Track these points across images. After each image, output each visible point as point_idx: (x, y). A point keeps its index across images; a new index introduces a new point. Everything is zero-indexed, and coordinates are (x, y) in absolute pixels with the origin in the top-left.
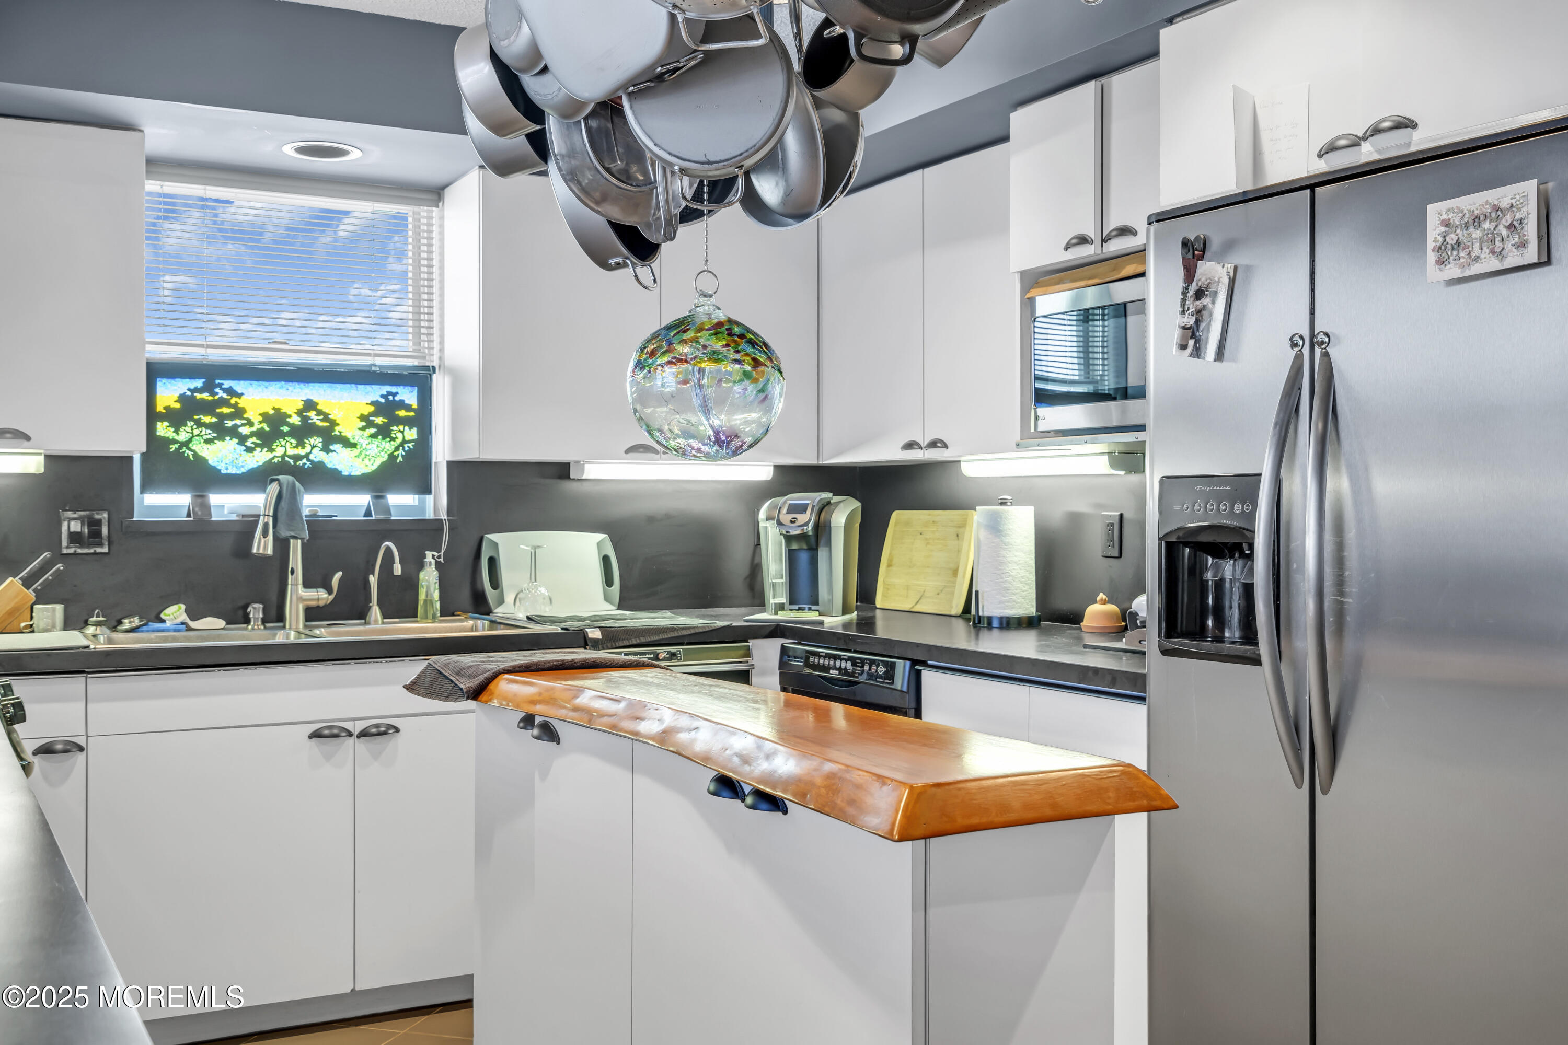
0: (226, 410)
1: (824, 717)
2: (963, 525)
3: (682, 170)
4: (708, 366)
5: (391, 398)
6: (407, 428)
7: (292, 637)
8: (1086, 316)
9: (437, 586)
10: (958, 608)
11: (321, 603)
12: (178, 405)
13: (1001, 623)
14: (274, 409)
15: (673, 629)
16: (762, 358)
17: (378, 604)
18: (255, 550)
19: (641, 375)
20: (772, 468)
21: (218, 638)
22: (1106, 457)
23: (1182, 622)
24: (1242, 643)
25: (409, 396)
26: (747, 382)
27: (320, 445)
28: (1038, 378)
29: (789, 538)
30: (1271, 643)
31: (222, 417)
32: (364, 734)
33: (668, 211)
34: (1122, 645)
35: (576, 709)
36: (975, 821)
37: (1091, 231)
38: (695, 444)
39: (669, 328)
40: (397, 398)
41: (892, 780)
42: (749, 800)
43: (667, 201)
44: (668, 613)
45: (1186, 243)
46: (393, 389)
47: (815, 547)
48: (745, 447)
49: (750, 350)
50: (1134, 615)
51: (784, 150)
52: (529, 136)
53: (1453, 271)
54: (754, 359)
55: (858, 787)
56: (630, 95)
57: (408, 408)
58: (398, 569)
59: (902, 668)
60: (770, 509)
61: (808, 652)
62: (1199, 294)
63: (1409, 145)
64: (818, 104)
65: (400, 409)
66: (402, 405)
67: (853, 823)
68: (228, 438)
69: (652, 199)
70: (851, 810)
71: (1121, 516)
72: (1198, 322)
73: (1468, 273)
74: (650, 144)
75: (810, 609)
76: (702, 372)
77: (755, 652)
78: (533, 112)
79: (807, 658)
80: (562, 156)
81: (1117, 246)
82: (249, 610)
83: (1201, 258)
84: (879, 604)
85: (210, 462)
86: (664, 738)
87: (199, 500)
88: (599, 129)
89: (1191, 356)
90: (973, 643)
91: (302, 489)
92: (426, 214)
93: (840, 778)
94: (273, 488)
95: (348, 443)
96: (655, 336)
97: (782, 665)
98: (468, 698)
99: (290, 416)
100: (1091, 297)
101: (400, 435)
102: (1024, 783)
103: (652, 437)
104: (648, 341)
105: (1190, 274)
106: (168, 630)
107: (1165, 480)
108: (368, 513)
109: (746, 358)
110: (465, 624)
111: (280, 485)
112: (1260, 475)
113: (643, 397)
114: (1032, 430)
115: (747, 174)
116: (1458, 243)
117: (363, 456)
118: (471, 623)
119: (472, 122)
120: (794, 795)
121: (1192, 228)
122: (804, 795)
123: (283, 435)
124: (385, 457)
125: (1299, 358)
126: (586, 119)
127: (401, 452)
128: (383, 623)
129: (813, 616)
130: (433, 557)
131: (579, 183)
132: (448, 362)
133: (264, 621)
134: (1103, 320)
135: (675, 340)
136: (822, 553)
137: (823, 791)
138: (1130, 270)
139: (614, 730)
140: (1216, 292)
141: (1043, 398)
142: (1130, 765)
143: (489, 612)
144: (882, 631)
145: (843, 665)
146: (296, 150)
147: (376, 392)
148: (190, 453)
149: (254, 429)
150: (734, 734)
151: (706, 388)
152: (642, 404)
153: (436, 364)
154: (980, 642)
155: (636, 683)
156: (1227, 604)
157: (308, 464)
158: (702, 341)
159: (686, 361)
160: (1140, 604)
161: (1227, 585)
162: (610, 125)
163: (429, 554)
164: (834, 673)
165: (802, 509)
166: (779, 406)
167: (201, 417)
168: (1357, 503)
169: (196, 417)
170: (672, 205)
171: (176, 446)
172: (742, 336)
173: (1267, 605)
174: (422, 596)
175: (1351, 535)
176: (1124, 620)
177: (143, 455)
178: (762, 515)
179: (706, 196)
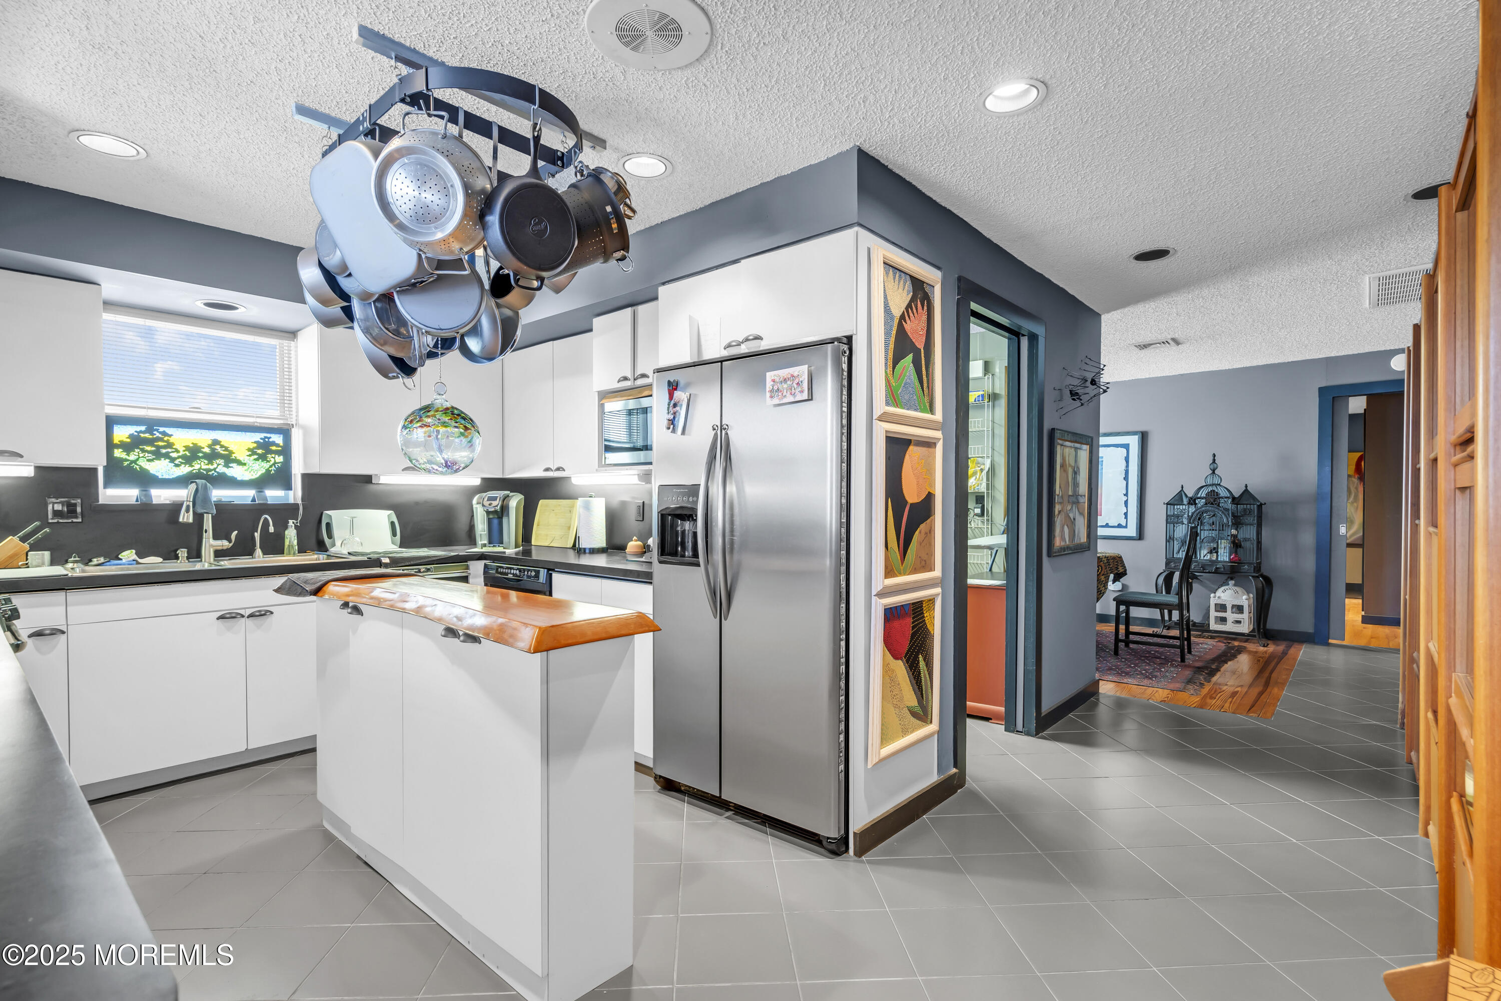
0: (161, 444)
1: (505, 597)
2: (573, 506)
3: (426, 332)
4: (442, 429)
5: (267, 440)
6: (277, 456)
7: (206, 566)
8: (630, 412)
9: (296, 537)
10: (570, 545)
11: (225, 548)
12: (129, 440)
13: (590, 551)
14: (193, 444)
15: (428, 557)
16: (469, 426)
17: (260, 548)
18: (181, 520)
19: (405, 432)
20: (480, 479)
21: (158, 568)
22: (637, 476)
23: (668, 549)
24: (692, 558)
25: (278, 439)
26: (462, 438)
27: (223, 464)
28: (606, 440)
29: (488, 513)
30: (704, 557)
31: (159, 447)
32: (251, 616)
33: (420, 351)
34: (643, 559)
35: (372, 598)
36: (570, 641)
37: (629, 374)
38: (436, 467)
39: (421, 409)
40: (271, 440)
41: (531, 625)
42: (462, 638)
43: (420, 346)
44: (426, 549)
45: (669, 382)
46: (268, 435)
47: (501, 516)
48: (461, 469)
49: (463, 422)
50: (649, 546)
51: (481, 327)
52: (342, 308)
53: (776, 401)
54: (465, 426)
55: (515, 629)
56: (398, 292)
57: (278, 445)
58: (272, 529)
59: (543, 573)
60: (478, 499)
61: (497, 566)
62: (675, 405)
63: (760, 347)
64: (498, 306)
65: (272, 446)
66: (274, 444)
67: (512, 646)
68: (163, 459)
69: (411, 344)
70: (511, 640)
71: (644, 502)
72: (674, 418)
73: (781, 402)
74: (409, 318)
75: (499, 546)
76: (438, 432)
77: (471, 567)
78: (344, 296)
79: (497, 569)
80: (361, 320)
81: (640, 382)
82: (178, 552)
83: (676, 389)
84: (533, 543)
85: (151, 472)
86: (418, 611)
87: (144, 493)
88: (382, 308)
89: (671, 432)
90: (577, 560)
91: (211, 487)
92: (286, 344)
93: (506, 625)
94: (193, 487)
95: (239, 463)
96: (413, 413)
97: (485, 572)
98: (311, 595)
99: (203, 448)
100: (632, 404)
101: (273, 460)
102: (593, 623)
103: (412, 463)
104: (409, 416)
105: (671, 397)
106: (124, 564)
107: (661, 487)
108: (254, 500)
109: (461, 426)
110: (313, 557)
111: (197, 484)
112: (700, 485)
113: (407, 443)
114: (603, 463)
115: (462, 336)
116: (778, 389)
117: (250, 470)
118: (316, 556)
119: (309, 298)
120: (484, 635)
121: (672, 376)
122: (488, 635)
123: (199, 458)
124: (264, 471)
125: (716, 434)
126: (374, 302)
127: (273, 468)
128: (263, 557)
129: (500, 549)
130: (293, 523)
131: (371, 334)
132: (301, 422)
133: (188, 558)
134: (637, 415)
135: (423, 416)
136: (505, 520)
137: (497, 631)
138: (646, 393)
139: (392, 608)
140: (682, 405)
141: (608, 449)
142: (641, 613)
143: (327, 550)
144: (535, 556)
145: (515, 572)
146: (204, 304)
147: (258, 437)
148: (137, 467)
149: (180, 454)
150: (454, 607)
151: (440, 440)
152: (406, 447)
153: (294, 423)
154: (580, 560)
155: (405, 584)
156: (686, 541)
157: (216, 474)
158: (438, 417)
159: (429, 426)
160: (650, 541)
161: (687, 532)
162: (388, 307)
163: (291, 522)
164: (510, 576)
165: (495, 499)
166: (478, 448)
167: (145, 447)
168: (739, 497)
169: (140, 447)
170: (422, 350)
171: (128, 462)
172: (458, 415)
173: (703, 541)
174: (287, 543)
175: (736, 511)
176: (645, 548)
177: (104, 467)
178: (475, 501)
179: (439, 346)
